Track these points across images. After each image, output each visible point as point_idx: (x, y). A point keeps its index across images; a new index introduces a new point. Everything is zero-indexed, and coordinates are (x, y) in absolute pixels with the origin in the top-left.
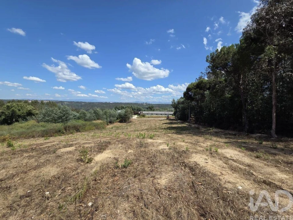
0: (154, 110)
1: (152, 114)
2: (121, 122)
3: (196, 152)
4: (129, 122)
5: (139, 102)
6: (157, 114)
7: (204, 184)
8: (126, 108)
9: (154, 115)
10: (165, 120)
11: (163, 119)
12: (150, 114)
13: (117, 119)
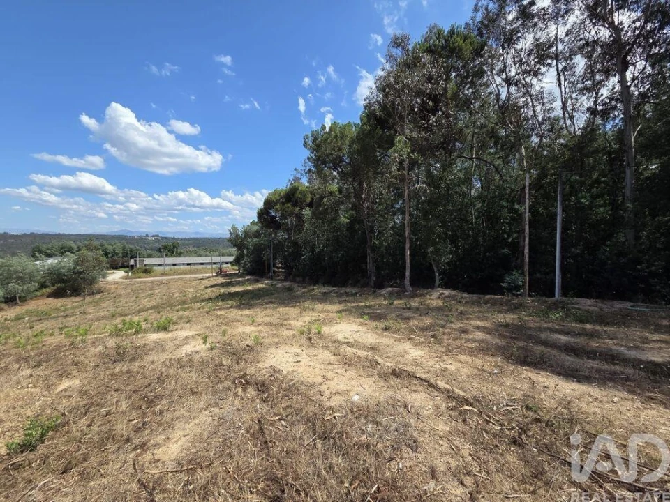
0: (179, 255)
1: (174, 265)
2: (57, 294)
3: (277, 344)
4: (93, 294)
5: (131, 232)
6: (189, 264)
7: (287, 416)
8: (79, 250)
9: (182, 267)
10: (212, 279)
11: (207, 275)
12: (169, 265)
13: (43, 286)
